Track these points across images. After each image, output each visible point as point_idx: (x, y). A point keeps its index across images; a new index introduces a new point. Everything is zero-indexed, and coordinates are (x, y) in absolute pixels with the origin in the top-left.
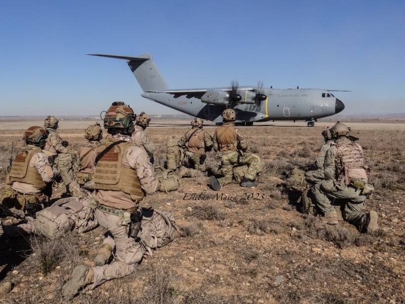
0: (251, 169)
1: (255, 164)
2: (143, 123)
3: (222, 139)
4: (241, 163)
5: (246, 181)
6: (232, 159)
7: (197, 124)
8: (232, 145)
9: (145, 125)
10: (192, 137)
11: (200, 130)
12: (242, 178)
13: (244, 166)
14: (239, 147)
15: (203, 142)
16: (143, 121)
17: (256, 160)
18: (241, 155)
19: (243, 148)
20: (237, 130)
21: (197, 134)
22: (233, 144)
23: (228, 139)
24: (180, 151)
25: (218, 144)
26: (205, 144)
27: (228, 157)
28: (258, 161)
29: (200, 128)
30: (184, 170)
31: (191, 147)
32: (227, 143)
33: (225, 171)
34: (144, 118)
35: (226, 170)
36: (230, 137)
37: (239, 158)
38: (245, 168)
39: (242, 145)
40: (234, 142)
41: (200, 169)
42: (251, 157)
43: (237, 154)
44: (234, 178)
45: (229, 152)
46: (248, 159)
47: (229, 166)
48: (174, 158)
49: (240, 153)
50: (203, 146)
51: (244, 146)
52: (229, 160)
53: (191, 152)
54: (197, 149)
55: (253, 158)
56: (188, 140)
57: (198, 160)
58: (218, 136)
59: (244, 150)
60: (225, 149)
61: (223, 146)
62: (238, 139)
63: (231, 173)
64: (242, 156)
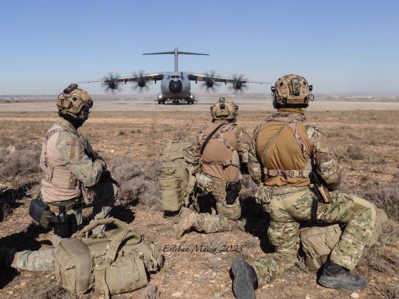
0: (348, 239)
1: (362, 225)
2: (71, 110)
3: (269, 154)
4: (320, 220)
5: (335, 273)
6: (296, 211)
7: (225, 112)
8: (296, 173)
9: (78, 114)
10: (211, 140)
11: (229, 126)
12: (325, 260)
13: (331, 228)
14: (316, 178)
15: (235, 154)
16: (71, 105)
17: (364, 216)
18: (321, 199)
19: (328, 182)
20: (310, 132)
21: (222, 135)
22: (300, 168)
23: (286, 157)
24: (187, 170)
25: (262, 167)
26: (241, 157)
27: (285, 203)
28: (369, 218)
29: (231, 121)
30: (190, 217)
31: (209, 163)
32: (284, 168)
33: (279, 238)
34: (75, 99)
35: (279, 234)
36: (291, 152)
37: (314, 208)
38: (333, 234)
39: (325, 174)
40: (302, 164)
41: (228, 215)
42: (349, 205)
43: (310, 195)
44: (302, 253)
45: (287, 189)
46: (343, 210)
47: (290, 225)
48: (175, 185)
49: (318, 194)
50: (235, 160)
51: (329, 175)
52: (288, 211)
53: (206, 174)
54: (220, 168)
55: (356, 208)
56: (202, 149)
57: (221, 194)
58: (260, 149)
59: (330, 187)
60: (278, 181)
61: (272, 173)
62: (314, 156)
63: (294, 243)
64: (324, 202)
